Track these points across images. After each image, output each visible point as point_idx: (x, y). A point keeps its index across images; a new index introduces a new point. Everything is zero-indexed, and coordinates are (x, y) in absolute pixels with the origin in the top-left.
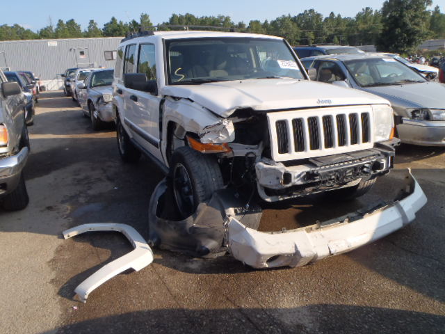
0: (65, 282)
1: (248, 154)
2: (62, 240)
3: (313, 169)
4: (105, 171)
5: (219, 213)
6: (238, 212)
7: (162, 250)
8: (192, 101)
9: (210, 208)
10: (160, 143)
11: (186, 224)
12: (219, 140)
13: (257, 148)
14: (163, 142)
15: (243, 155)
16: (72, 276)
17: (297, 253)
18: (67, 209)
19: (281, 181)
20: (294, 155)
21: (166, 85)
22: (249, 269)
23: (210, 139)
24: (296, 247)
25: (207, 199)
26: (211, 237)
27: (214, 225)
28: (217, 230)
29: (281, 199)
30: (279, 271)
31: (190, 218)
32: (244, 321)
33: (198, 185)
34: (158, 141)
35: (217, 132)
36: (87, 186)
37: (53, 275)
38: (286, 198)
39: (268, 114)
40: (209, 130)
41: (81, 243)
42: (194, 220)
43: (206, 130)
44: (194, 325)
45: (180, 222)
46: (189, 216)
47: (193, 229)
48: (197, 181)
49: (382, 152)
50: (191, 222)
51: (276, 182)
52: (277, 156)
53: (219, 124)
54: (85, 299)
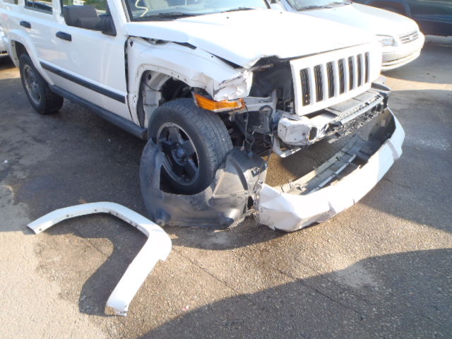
0: (79, 293)
1: (262, 108)
2: (33, 236)
3: (333, 119)
4: (24, 130)
5: (237, 177)
6: (255, 172)
7: (172, 227)
8: (194, 47)
9: (227, 173)
10: (127, 96)
11: (204, 196)
12: (235, 95)
13: (271, 101)
14: (131, 96)
15: (257, 109)
16: (82, 283)
17: (332, 210)
18: (8, 190)
19: (308, 137)
20: (315, 106)
21: (128, 21)
22: (281, 233)
23: (226, 95)
24: (330, 204)
25: (221, 164)
26: (234, 206)
27: (235, 192)
28: (239, 197)
29: (293, 153)
30: (310, 229)
31: (209, 189)
32: (314, 294)
33: (210, 150)
34: (124, 94)
35: (234, 87)
36: (12, 153)
37: (56, 288)
38: (297, 150)
39: (292, 62)
40: (225, 85)
41: (63, 236)
42: (213, 191)
43: (222, 86)
44: (268, 311)
45: (197, 195)
46: (207, 187)
47: (213, 200)
48: (207, 145)
49: (381, 93)
50: (209, 193)
51: (301, 138)
52: (301, 109)
53: (239, 77)
54: (125, 312)
